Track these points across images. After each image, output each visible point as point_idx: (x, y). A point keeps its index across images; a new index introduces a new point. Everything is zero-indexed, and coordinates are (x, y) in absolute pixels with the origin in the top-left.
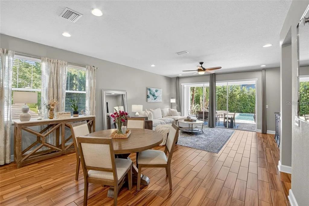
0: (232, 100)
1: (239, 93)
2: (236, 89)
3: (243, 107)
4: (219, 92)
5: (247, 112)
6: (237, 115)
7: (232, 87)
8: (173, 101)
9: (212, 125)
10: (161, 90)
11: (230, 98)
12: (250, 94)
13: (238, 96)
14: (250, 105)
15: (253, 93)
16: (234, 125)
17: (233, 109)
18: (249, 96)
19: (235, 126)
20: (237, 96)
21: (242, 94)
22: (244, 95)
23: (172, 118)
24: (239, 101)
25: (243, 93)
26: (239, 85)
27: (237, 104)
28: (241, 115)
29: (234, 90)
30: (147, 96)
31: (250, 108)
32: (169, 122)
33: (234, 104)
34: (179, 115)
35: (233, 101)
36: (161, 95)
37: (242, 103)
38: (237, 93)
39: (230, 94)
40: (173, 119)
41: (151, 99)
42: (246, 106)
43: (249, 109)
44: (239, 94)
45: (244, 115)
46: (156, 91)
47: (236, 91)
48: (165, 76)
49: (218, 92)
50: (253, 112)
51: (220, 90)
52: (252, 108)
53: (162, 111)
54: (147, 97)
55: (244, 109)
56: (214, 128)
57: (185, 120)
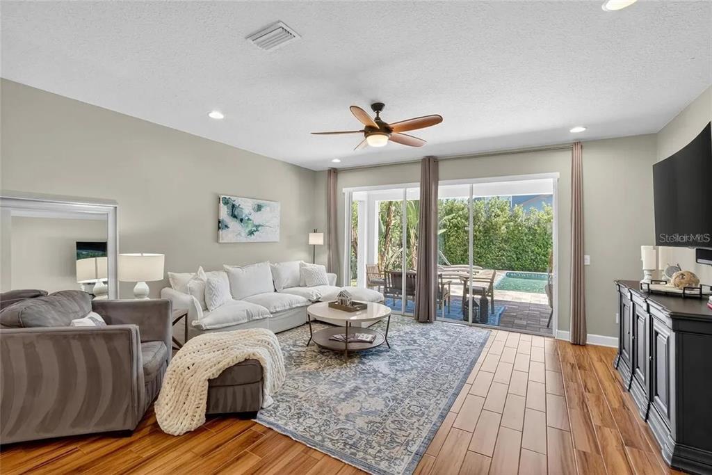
0: (490, 237)
1: (505, 222)
2: (499, 212)
3: (514, 256)
4: (459, 219)
5: (523, 268)
6: (501, 275)
7: (490, 206)
8: (317, 239)
9: (424, 317)
10: (277, 206)
11: (485, 233)
12: (531, 223)
13: (503, 227)
14: (532, 252)
15: (539, 220)
16: (490, 312)
17: (492, 259)
18: (530, 228)
19: (493, 313)
20: (500, 228)
21: (512, 224)
22: (517, 226)
23: (303, 295)
24: (506, 241)
25: (516, 221)
26: (506, 202)
27: (501, 249)
28: (509, 276)
29: (493, 214)
30: (219, 222)
31: (532, 259)
32: (287, 307)
33: (493, 247)
34: (331, 284)
35: (492, 241)
36: (275, 222)
37: (513, 245)
38: (501, 220)
39: (485, 222)
40: (304, 298)
41: (234, 232)
42: (521, 252)
43: (528, 261)
44: (506, 224)
45: (517, 276)
46: (259, 208)
47: (499, 216)
48: (294, 165)
49: (456, 219)
50: (538, 268)
51: (461, 213)
52: (536, 258)
53: (274, 271)
54: (219, 228)
55: (518, 259)
56: (431, 322)
57: (332, 305)
